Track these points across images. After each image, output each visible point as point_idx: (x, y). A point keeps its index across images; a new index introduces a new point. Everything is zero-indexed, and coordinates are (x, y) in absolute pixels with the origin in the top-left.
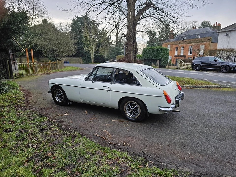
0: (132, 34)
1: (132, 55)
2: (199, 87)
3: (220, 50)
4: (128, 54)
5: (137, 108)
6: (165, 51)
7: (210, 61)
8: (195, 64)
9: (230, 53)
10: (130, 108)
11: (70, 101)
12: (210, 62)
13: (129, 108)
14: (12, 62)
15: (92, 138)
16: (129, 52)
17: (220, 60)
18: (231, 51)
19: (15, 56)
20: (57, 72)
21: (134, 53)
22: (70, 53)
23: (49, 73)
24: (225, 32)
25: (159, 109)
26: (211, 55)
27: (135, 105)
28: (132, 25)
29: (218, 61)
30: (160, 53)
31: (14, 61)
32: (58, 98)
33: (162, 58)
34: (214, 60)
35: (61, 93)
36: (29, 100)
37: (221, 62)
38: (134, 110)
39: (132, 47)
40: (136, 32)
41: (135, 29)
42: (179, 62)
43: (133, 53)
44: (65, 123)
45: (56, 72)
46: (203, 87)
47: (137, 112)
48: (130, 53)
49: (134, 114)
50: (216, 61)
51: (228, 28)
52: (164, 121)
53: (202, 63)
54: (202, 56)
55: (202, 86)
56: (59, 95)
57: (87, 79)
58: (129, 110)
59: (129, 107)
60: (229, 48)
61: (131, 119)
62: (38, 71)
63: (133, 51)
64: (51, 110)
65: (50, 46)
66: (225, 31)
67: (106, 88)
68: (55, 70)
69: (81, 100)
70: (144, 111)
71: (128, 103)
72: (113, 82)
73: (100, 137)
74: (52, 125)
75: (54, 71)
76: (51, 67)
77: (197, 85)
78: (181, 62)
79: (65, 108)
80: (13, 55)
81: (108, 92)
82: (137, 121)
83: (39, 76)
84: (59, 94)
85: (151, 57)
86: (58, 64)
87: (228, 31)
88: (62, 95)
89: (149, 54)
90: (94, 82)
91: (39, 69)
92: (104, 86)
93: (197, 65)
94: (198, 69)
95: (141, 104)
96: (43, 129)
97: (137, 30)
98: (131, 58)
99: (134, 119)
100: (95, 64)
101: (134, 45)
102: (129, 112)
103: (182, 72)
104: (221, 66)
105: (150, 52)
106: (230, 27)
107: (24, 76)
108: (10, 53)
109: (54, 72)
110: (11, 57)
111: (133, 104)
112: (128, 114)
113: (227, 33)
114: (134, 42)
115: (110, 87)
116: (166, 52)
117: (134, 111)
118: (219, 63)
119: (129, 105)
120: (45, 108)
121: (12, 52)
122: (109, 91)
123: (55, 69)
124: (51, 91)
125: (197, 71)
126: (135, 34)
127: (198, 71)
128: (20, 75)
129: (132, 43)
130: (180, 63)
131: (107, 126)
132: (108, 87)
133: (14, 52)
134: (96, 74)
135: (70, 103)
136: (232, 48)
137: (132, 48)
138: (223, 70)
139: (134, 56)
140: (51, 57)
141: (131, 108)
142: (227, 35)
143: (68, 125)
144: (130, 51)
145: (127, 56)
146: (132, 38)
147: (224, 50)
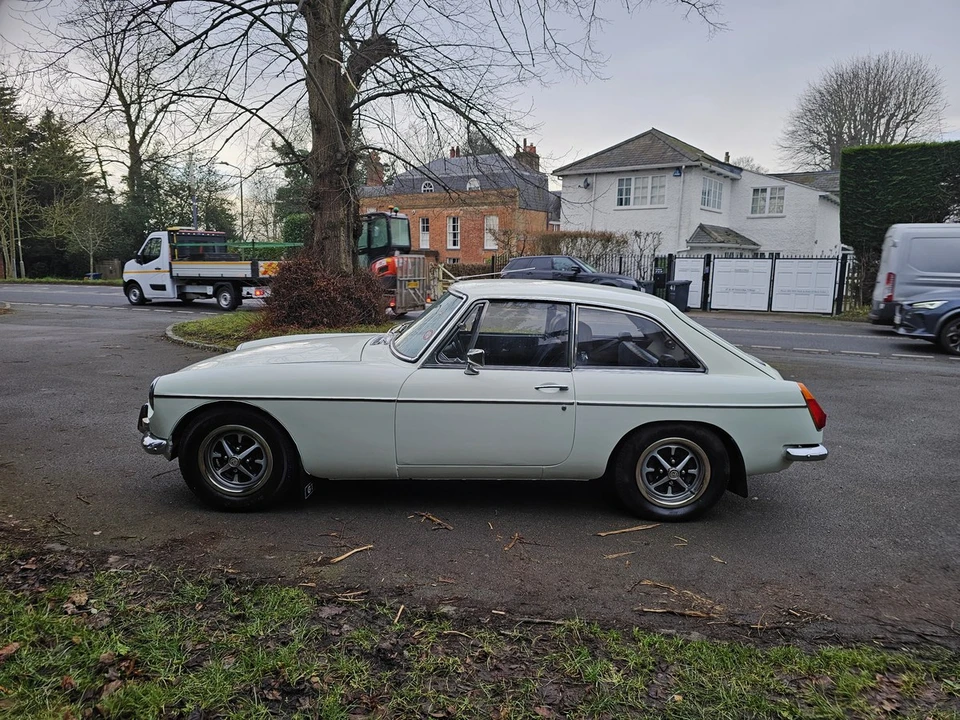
0: (339, 155)
1: (343, 245)
3: (575, 236)
4: (327, 242)
5: (691, 464)
9: (605, 248)
10: (660, 467)
13: (652, 470)
16: (330, 233)
17: (588, 270)
18: (609, 241)
21: (351, 235)
24: (580, 175)
25: (787, 456)
26: (551, 252)
27: (681, 454)
29: (582, 273)
35: (254, 442)
37: (593, 277)
38: (680, 474)
39: (341, 212)
42: (436, 275)
43: (348, 237)
47: (689, 480)
48: (336, 237)
50: (579, 270)
51: (589, 164)
56: (238, 457)
57: (431, 360)
59: (654, 462)
60: (599, 228)
61: (666, 513)
63: (349, 227)
66: (581, 172)
67: (552, 395)
69: (396, 467)
71: (653, 450)
72: (573, 364)
78: (444, 273)
81: (564, 409)
84: (236, 453)
87: (590, 174)
88: (257, 452)
90: (477, 373)
92: (537, 389)
98: (340, 258)
99: (681, 512)
102: (657, 485)
106: (593, 161)
111: (674, 447)
113: (586, 180)
115: (571, 389)
117: (680, 480)
118: (587, 277)
119: (655, 458)
126: (353, 158)
130: (441, 278)
132: (563, 389)
135: (309, 490)
136: (609, 230)
137: (341, 216)
141: (667, 466)
142: (587, 186)
143: (459, 599)
144: (334, 227)
145: (323, 249)
146: (340, 174)
147: (587, 236)
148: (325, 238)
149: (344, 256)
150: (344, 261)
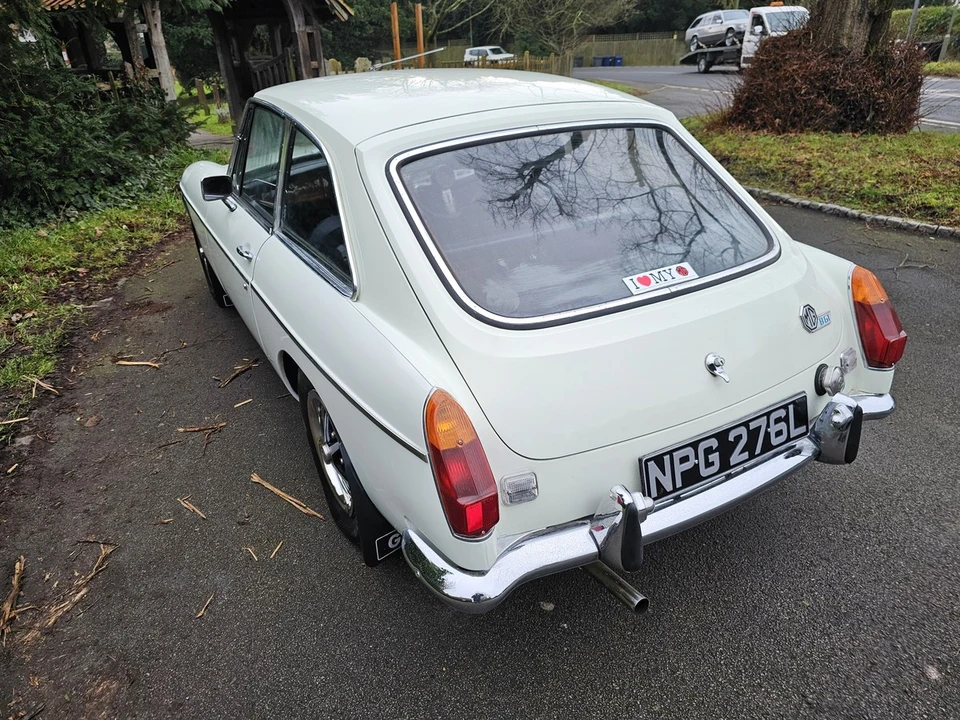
1: (853, 4)
14: (305, 67)
19: (318, 39)
31: (314, 64)
38: (335, 460)
52: (550, 607)
72: (277, 223)
80: (310, 35)
98: (842, 26)
108: (297, 28)
110: (302, 43)
115: (253, 261)
120: (146, 305)
121: (307, 23)
122: (248, 282)
132: (249, 258)
133: (315, 22)
139: (871, 14)
141: (327, 437)
143: (49, 439)
149: (849, 23)
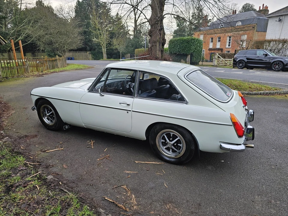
0: (157, 18)
1: (158, 48)
2: (255, 94)
3: (270, 41)
4: (153, 47)
5: (179, 142)
6: (198, 43)
7: (258, 55)
8: (238, 60)
9: (283, 45)
10: (166, 141)
11: (66, 124)
12: (258, 57)
13: (164, 141)
15: (100, 207)
16: (154, 44)
17: (271, 55)
18: (285, 43)
20: (57, 72)
21: (161, 45)
22: (74, 47)
23: (44, 73)
24: (277, 16)
25: (221, 146)
26: (258, 48)
27: (175, 137)
28: (157, 4)
29: (268, 56)
30: (191, 45)
32: (48, 119)
33: (193, 52)
34: (264, 55)
35: (52, 111)
36: (3, 120)
37: (272, 57)
38: (173, 145)
39: (158, 37)
40: (163, 14)
41: (162, 10)
42: (215, 57)
43: (160, 45)
44: (55, 170)
45: (55, 72)
46: (261, 94)
47: (179, 148)
48: (156, 45)
49: (174, 151)
50: (266, 55)
51: (282, 11)
52: (223, 161)
53: (247, 59)
54: (247, 49)
55: (259, 92)
56: (48, 115)
57: (92, 89)
58: (164, 144)
59: (164, 138)
60: (282, 38)
61: (168, 159)
62: (29, 71)
63: (160, 42)
64: (35, 139)
65: (47, 36)
66: (278, 15)
67: (124, 107)
68: (54, 70)
69: (84, 124)
70: (193, 147)
71: (164, 133)
72: (136, 95)
73: (116, 205)
74: (30, 174)
75: (52, 71)
76: (48, 65)
77: (251, 91)
78: (218, 56)
79: (59, 134)
81: (128, 112)
82: (178, 162)
83: (30, 78)
84: (48, 113)
85: (180, 51)
86: (58, 61)
87: (282, 15)
88: (52, 114)
89: (177, 46)
90: (103, 96)
91: (32, 68)
92: (120, 103)
93: (241, 61)
94: (242, 66)
95: (188, 135)
96: (12, 186)
97: (164, 13)
98: (156, 52)
99: (173, 160)
100: (108, 60)
101: (160, 34)
102: (165, 147)
103: (222, 71)
104: (272, 62)
105: (179, 44)
106: (284, 10)
107: (10, 78)
109: (52, 73)
111: (172, 134)
112: (163, 149)
113: (280, 18)
114: (161, 29)
115: (131, 105)
116: (200, 44)
117: (173, 147)
118: (270, 58)
119: (164, 136)
120: (26, 136)
122: (130, 111)
123: (53, 68)
124: (36, 107)
125: (240, 70)
126: (162, 18)
127: (242, 68)
128: (4, 78)
129: (158, 31)
130: (217, 58)
131: (128, 174)
132: (128, 105)
134: (107, 79)
135: (67, 127)
136: (286, 38)
138: (274, 68)
139: (161, 50)
140: (49, 52)
141: (168, 141)
142: (280, 20)
143: (58, 174)
144: (155, 42)
145: (152, 50)
146: (158, 24)
147: (275, 41)
148: (152, 46)
149: (157, 52)
150: (157, 53)
